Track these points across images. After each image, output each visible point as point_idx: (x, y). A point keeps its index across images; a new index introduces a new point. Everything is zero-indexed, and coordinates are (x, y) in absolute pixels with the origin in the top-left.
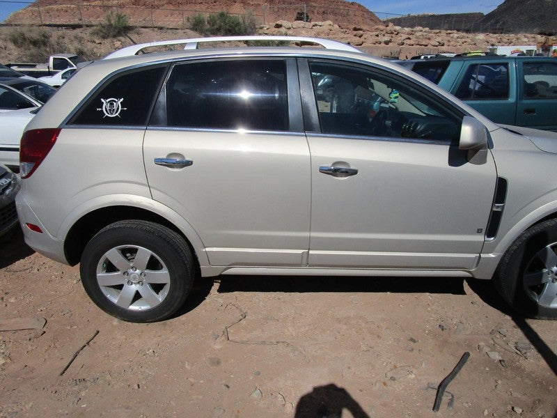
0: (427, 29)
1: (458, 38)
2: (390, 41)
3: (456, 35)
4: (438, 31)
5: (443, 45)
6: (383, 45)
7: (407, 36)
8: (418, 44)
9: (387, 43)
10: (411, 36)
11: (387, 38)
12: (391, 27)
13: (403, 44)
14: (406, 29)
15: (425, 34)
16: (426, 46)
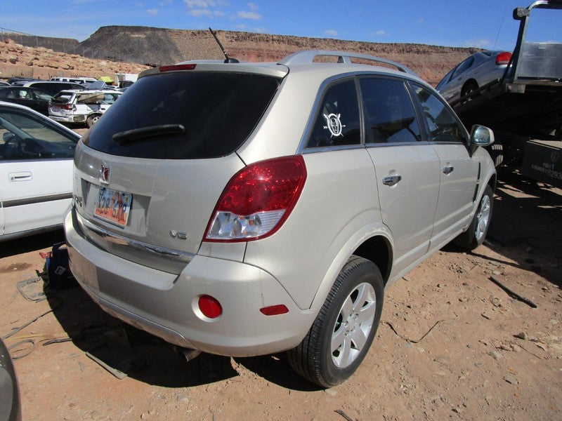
0: (51, 50)
1: (84, 62)
2: (17, 60)
3: (81, 60)
4: (63, 54)
5: (73, 69)
6: (9, 63)
7: (35, 56)
8: (48, 66)
9: (13, 61)
10: (38, 57)
11: (12, 56)
12: (11, 44)
13: (32, 65)
14: (29, 48)
15: (51, 56)
16: (57, 68)
